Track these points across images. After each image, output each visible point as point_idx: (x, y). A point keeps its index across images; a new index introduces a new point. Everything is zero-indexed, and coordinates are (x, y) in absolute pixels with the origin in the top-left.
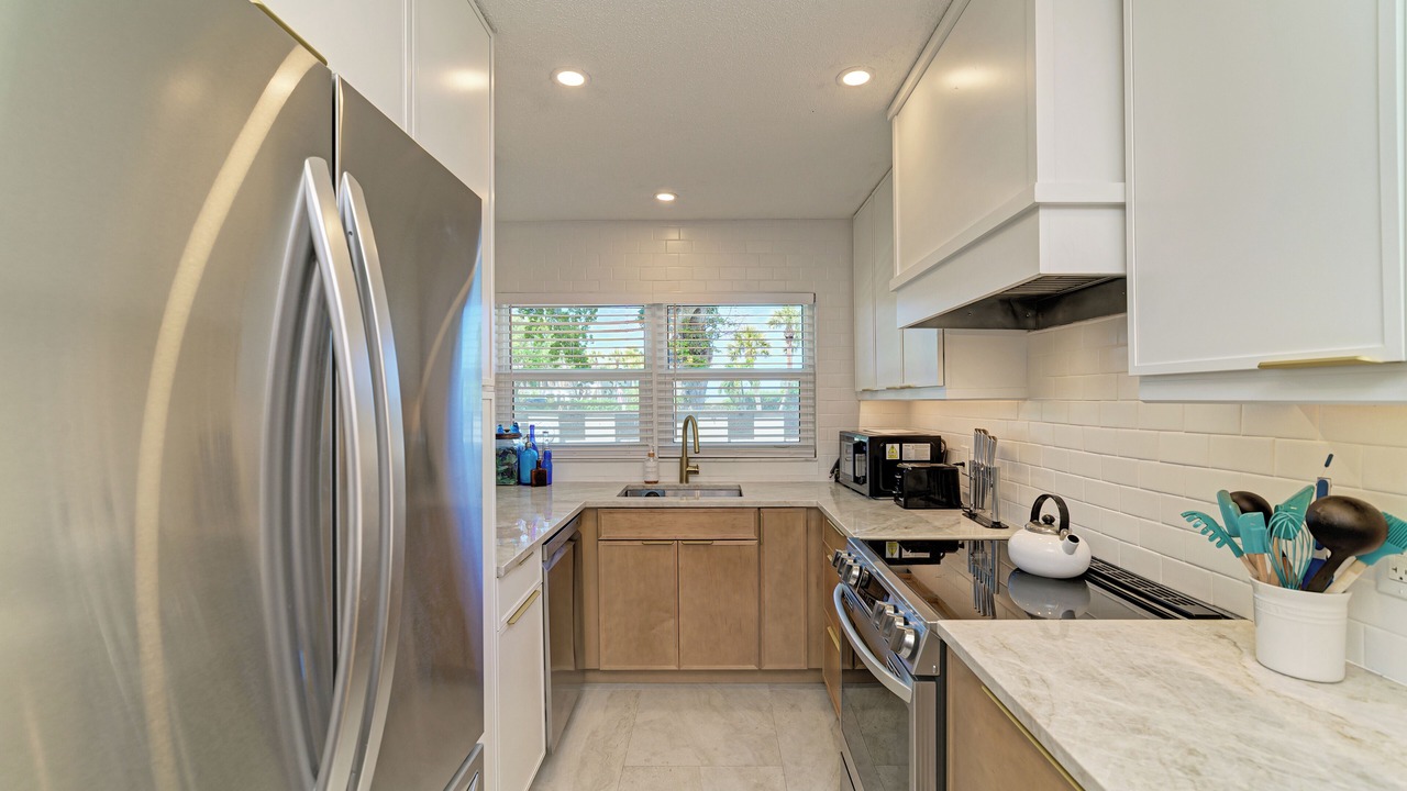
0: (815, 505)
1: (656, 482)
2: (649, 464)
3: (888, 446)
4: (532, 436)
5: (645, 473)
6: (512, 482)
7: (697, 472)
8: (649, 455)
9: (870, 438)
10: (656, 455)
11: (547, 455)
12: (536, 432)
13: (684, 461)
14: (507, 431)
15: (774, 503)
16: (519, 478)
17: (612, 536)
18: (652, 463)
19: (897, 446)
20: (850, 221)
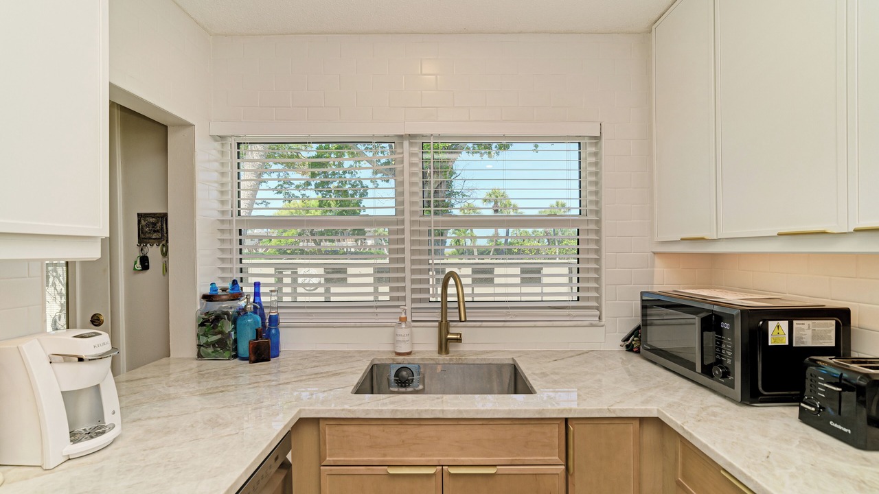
0: (655, 415)
1: (409, 354)
2: (400, 331)
3: (772, 325)
4: (257, 294)
5: (395, 342)
6: (227, 354)
7: (459, 340)
8: (401, 319)
9: (742, 311)
10: (409, 320)
11: (274, 321)
12: (263, 290)
13: (444, 326)
14: (224, 290)
15: (592, 411)
16: (236, 349)
17: (341, 459)
18: (403, 330)
19: (784, 324)
20: (647, 34)
